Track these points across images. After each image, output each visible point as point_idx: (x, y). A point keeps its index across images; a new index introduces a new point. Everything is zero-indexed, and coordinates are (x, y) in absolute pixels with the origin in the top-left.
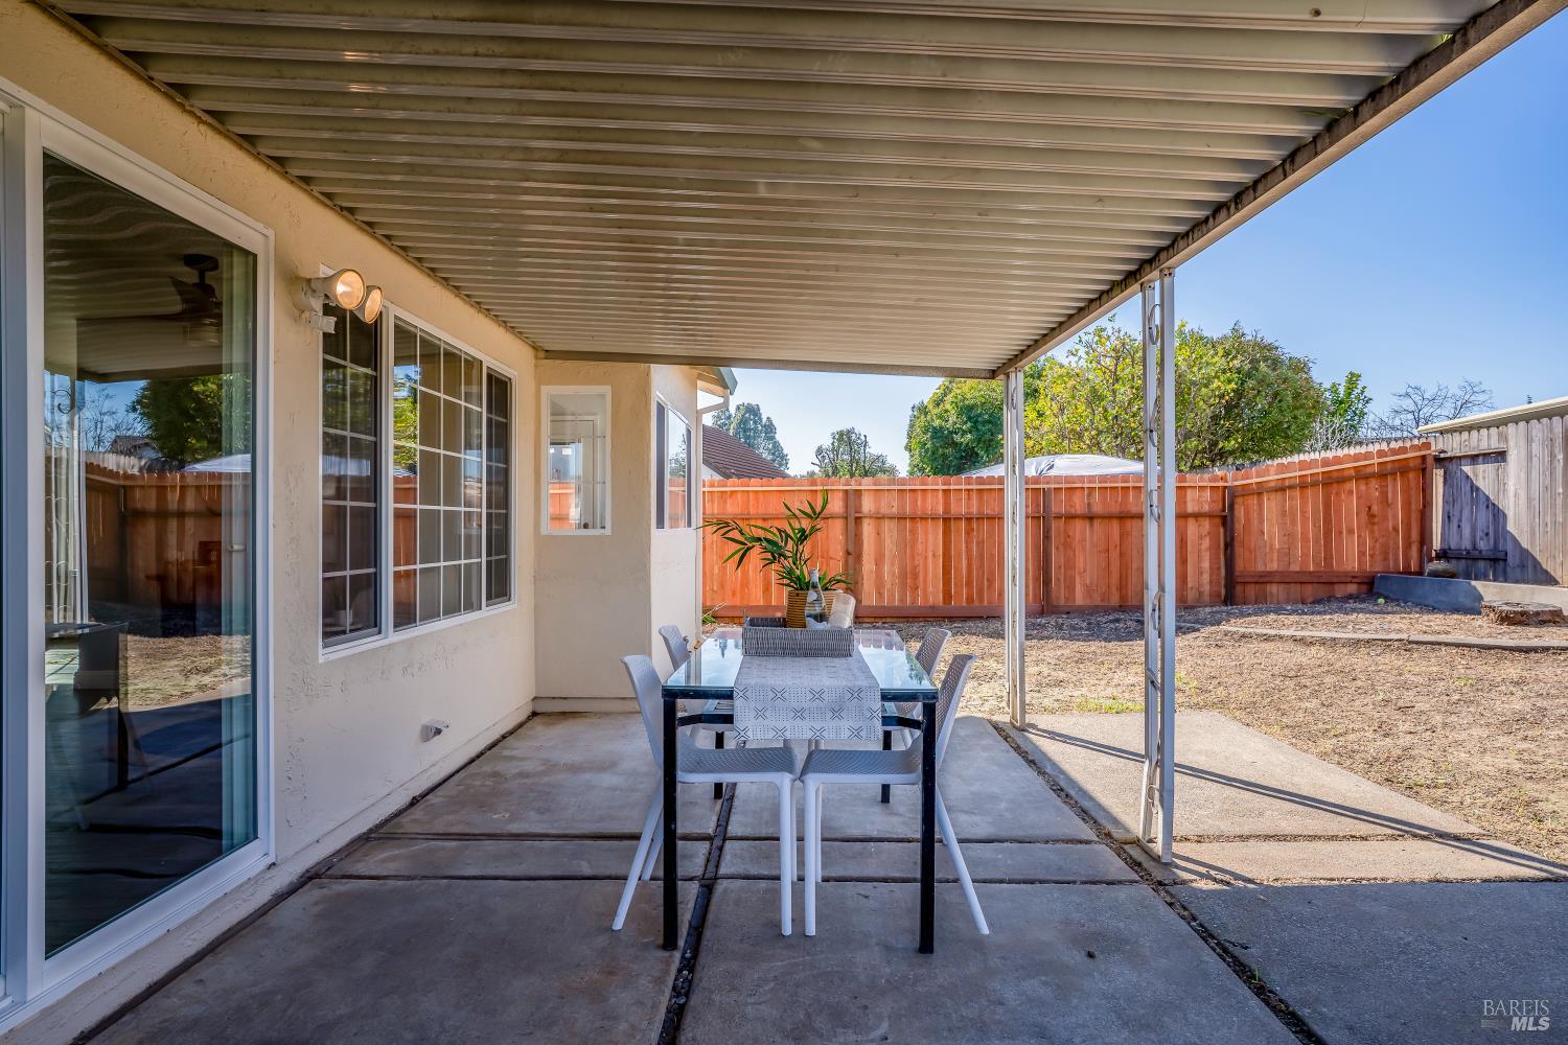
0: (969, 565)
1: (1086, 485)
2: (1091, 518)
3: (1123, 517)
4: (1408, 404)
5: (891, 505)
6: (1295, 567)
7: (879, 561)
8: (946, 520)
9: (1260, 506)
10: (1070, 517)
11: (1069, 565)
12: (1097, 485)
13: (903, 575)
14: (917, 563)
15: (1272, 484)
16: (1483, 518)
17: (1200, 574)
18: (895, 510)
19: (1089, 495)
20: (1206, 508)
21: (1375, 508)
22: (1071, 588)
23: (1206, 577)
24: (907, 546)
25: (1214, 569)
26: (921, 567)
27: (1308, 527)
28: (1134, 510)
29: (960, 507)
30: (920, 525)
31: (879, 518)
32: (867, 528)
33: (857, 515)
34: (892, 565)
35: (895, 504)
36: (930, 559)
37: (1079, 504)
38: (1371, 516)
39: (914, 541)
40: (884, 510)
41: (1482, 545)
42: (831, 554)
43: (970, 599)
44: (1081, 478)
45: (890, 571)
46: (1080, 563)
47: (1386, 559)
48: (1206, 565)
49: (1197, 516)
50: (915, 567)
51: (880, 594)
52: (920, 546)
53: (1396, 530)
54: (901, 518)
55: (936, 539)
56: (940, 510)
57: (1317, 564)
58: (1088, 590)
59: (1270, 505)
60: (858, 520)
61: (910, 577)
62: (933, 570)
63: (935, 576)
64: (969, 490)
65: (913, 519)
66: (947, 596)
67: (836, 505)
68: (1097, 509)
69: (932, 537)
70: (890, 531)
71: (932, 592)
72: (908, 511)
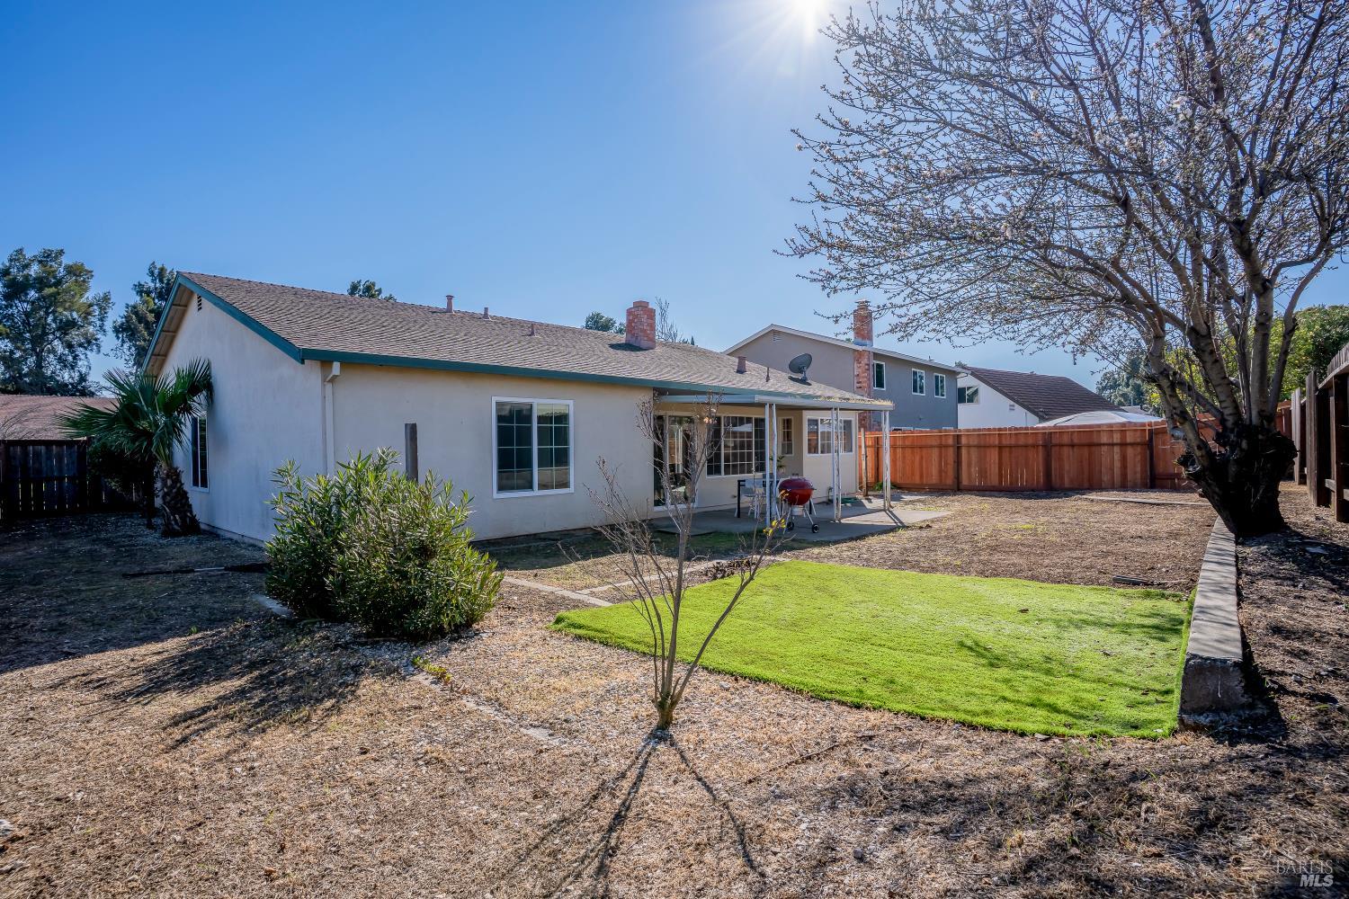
0: (1011, 467)
2: (1073, 446)
3: (1090, 445)
5: (974, 442)
7: (969, 465)
10: (1061, 446)
11: (1062, 468)
13: (980, 473)
14: (986, 466)
17: (1135, 473)
18: (976, 443)
20: (1139, 440)
22: (1062, 478)
23: (1139, 476)
24: (982, 459)
25: (1143, 471)
26: (988, 468)
28: (1096, 441)
29: (1005, 442)
31: (969, 446)
32: (964, 451)
34: (975, 467)
35: (976, 441)
36: (993, 465)
37: (1066, 440)
39: (985, 457)
40: (971, 443)
42: (949, 462)
43: (1011, 483)
45: (975, 470)
46: (1067, 467)
48: (1139, 469)
49: (1132, 444)
50: (985, 468)
51: (970, 479)
52: (988, 459)
54: (979, 447)
55: (995, 456)
56: (997, 442)
60: (959, 448)
61: (983, 473)
62: (994, 470)
63: (995, 472)
66: (1001, 482)
67: (950, 441)
68: (1076, 441)
69: (993, 456)
70: (974, 453)
71: (994, 480)
72: (982, 443)
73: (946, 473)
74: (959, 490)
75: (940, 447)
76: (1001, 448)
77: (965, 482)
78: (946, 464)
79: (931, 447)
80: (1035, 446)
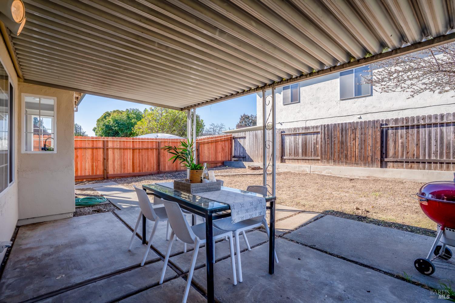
0: (139, 161)
1: (168, 141)
4: (212, 127)
6: (210, 160)
7: (114, 161)
8: (133, 150)
9: (204, 146)
10: (164, 149)
11: (164, 161)
12: (171, 141)
13: (121, 165)
14: (125, 161)
15: (206, 142)
16: (242, 149)
18: (118, 147)
19: (169, 143)
21: (224, 147)
22: (165, 167)
24: (122, 157)
26: (126, 163)
27: (212, 151)
29: (137, 146)
30: (126, 151)
31: (114, 149)
32: (110, 152)
33: (107, 148)
34: (118, 162)
35: (118, 145)
36: (129, 160)
37: (167, 146)
38: (223, 149)
39: (124, 155)
40: (115, 146)
41: (241, 155)
42: (99, 159)
43: (140, 171)
44: (167, 139)
45: (117, 164)
46: (167, 160)
47: (225, 158)
50: (124, 163)
51: (114, 170)
52: (126, 157)
53: (227, 152)
54: (120, 149)
55: (130, 154)
56: (131, 147)
57: (214, 159)
58: (169, 167)
59: (206, 146)
60: (107, 149)
61: (123, 165)
62: (129, 163)
63: (130, 165)
64: (139, 141)
65: (124, 149)
66: (133, 170)
67: (100, 145)
69: (129, 154)
70: (117, 152)
71: (129, 169)
72: (122, 147)
73: (97, 167)
74: (108, 178)
75: (93, 148)
76: (134, 149)
77: (111, 172)
78: (97, 160)
79: (85, 148)
80: (152, 149)
